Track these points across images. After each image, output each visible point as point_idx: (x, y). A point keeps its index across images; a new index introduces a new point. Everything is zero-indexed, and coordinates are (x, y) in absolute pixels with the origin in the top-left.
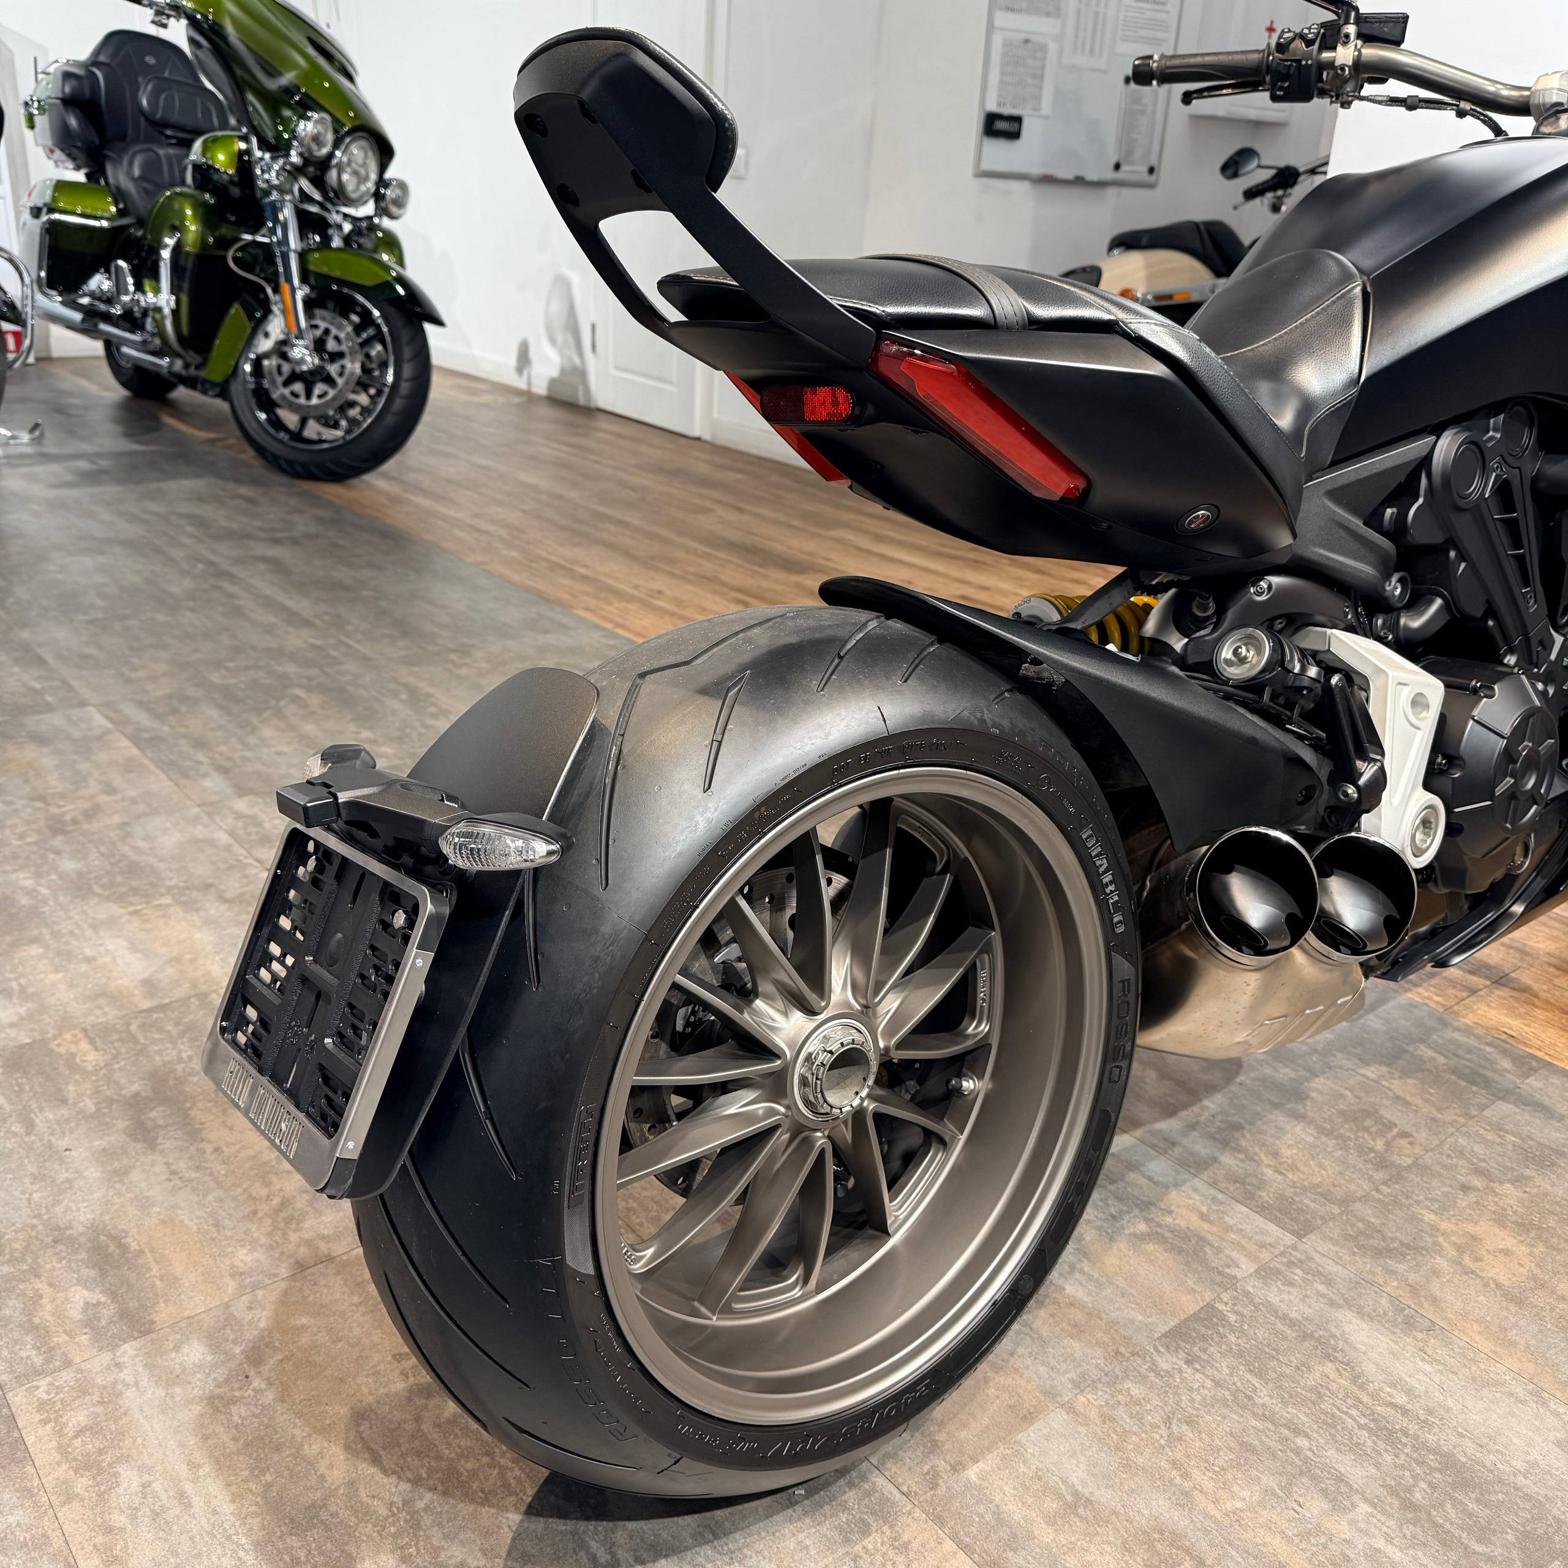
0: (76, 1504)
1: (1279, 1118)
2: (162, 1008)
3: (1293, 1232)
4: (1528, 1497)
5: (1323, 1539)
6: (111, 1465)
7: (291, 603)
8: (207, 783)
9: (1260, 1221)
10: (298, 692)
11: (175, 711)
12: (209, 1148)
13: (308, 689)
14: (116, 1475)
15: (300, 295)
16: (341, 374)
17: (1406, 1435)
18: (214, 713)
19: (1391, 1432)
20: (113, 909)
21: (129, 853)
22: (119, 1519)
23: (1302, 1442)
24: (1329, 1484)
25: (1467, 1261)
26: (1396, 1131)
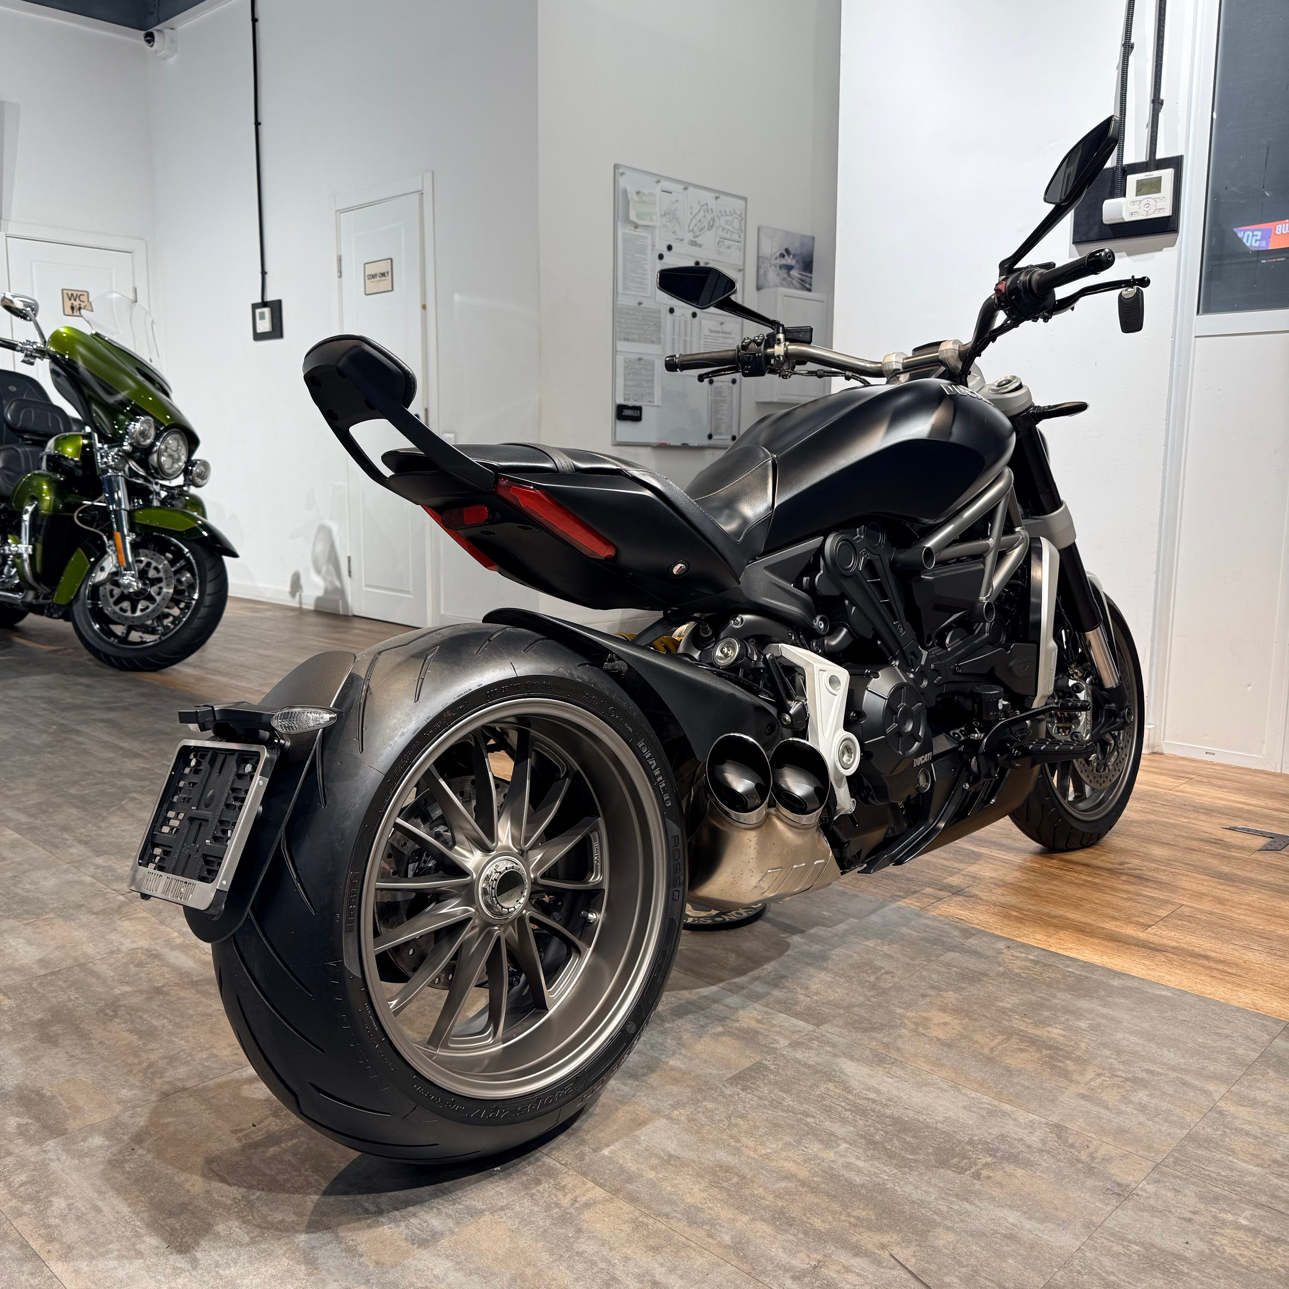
0: (24, 1217)
1: (811, 970)
2: (53, 973)
3: (814, 1024)
4: (943, 1132)
5: (818, 1161)
6: (46, 1197)
7: (126, 745)
8: (73, 850)
9: (794, 1021)
10: (134, 795)
11: (44, 812)
12: (95, 1042)
13: (142, 793)
14: (50, 1202)
15: (128, 539)
16: (159, 594)
17: (874, 1111)
18: (74, 811)
19: (864, 1111)
20: (12, 922)
21: (18, 891)
22: (53, 1221)
23: (809, 1120)
24: (825, 1138)
25: (921, 1030)
26: (883, 971)
